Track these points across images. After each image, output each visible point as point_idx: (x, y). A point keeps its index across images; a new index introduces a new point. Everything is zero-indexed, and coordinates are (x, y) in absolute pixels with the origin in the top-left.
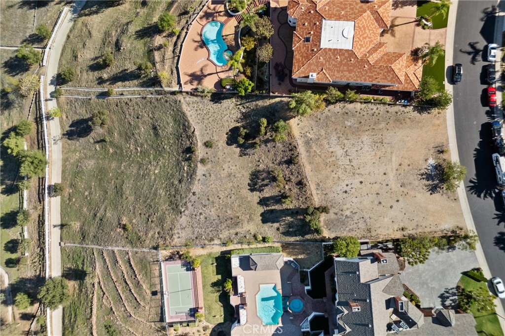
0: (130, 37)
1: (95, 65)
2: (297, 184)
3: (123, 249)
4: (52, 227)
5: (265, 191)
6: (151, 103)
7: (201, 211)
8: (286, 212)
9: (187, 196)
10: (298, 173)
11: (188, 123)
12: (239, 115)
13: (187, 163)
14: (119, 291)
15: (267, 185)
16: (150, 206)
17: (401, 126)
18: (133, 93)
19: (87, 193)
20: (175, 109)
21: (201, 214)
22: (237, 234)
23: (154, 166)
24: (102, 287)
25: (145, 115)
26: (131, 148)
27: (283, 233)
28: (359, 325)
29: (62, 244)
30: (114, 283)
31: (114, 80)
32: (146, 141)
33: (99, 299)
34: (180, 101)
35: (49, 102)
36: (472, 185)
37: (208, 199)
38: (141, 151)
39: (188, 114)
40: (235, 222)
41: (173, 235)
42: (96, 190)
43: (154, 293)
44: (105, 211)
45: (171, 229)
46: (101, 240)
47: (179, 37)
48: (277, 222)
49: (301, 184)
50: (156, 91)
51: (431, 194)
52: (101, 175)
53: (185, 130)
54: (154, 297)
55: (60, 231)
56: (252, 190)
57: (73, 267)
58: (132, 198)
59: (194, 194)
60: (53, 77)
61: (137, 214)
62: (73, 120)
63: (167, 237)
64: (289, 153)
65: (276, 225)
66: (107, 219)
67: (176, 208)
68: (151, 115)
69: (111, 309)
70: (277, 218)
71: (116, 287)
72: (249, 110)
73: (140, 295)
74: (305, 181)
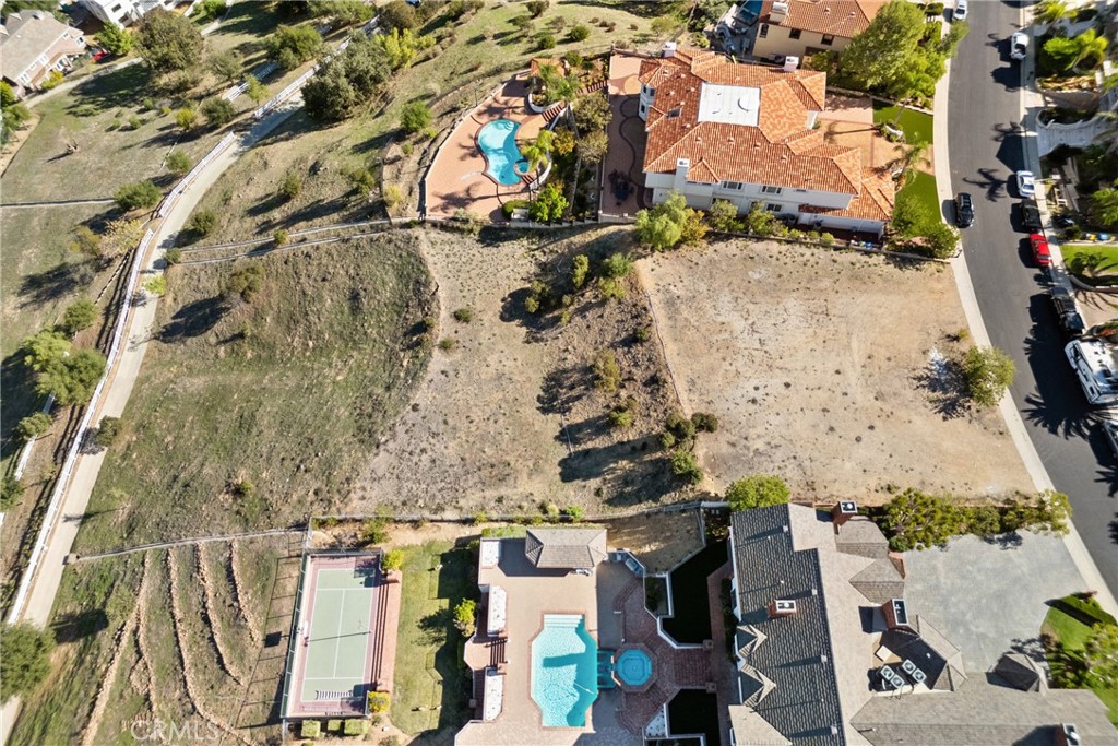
0: (341, 154)
1: (261, 206)
2: (645, 385)
3: (220, 539)
4: (61, 520)
5: (574, 410)
6: (357, 249)
7: (424, 445)
8: (620, 450)
9: (397, 413)
10: (649, 360)
11: (427, 276)
12: (533, 269)
13: (410, 352)
14: (182, 644)
15: (579, 398)
16: (311, 440)
17: (864, 287)
18: (325, 236)
19: (169, 439)
20: (404, 254)
21: (423, 451)
22: (500, 500)
23: (336, 368)
24: (141, 640)
25: (341, 272)
26: (295, 344)
27: (611, 502)
28: (795, 664)
29: (72, 559)
30: (175, 626)
31: (293, 220)
32: (331, 326)
33: (123, 674)
34: (417, 238)
35: (147, 276)
36: (1033, 407)
37: (445, 422)
38: (315, 348)
39: (430, 260)
40: (500, 473)
41: (349, 492)
42: (192, 429)
43: (272, 640)
44: (202, 465)
45: (348, 480)
46: (173, 527)
47: (433, 141)
48: (597, 476)
49: (654, 383)
50: (372, 227)
51: (945, 419)
52: (213, 400)
53: (417, 292)
54: (269, 650)
55: (76, 529)
56: (544, 411)
57: (78, 610)
58: (271, 432)
59: (415, 408)
61: (276, 460)
62: (186, 302)
63: (336, 498)
64: (631, 324)
65: (594, 483)
66: (200, 481)
67: (367, 437)
68: (352, 272)
69: (147, 697)
70: (598, 465)
71: (176, 634)
72: (555, 256)
73: (232, 648)
74: (663, 375)
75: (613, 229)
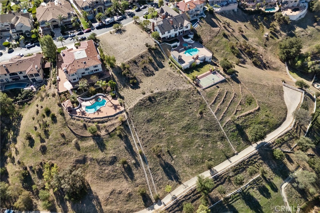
0: (106, 154)
1: (130, 176)
2: (143, 58)
3: (211, 109)
4: (232, 163)
5: (152, 70)
6: (137, 125)
7: (173, 85)
8: (155, 60)
9: (170, 91)
10: (138, 58)
11: (138, 103)
12: (125, 88)
13: (157, 99)
14: (229, 103)
15: (149, 70)
16: (184, 105)
17: (107, 43)
18: (135, 137)
19: (201, 149)
20: (135, 111)
21: (174, 84)
22: (174, 72)
23: (166, 116)
24: (235, 113)
25: (144, 127)
26: (165, 134)
27: (164, 59)
28: (176, 21)
29: (236, 152)
30: (228, 107)
31: (133, 154)
32: (157, 125)
33: (241, 112)
34: (130, 109)
35: (165, 203)
37: (167, 84)
38: (164, 127)
39: (134, 105)
40: (170, 74)
41: (189, 89)
42: (196, 144)
43: (218, 87)
44: (201, 130)
45: (187, 91)
46: (215, 124)
47: (99, 122)
48: (161, 62)
49: (142, 57)
50: (130, 124)
51: (126, 31)
52: (187, 144)
53: (142, 105)
54: (220, 87)
55: (231, 158)
56: (154, 74)
57: (241, 139)
58: (187, 118)
59: (168, 89)
60: (149, 210)
61: (191, 110)
62: (167, 179)
63: (191, 90)
64: (132, 64)
65: (163, 63)
66: (205, 127)
67: (177, 94)
68: (143, 124)
69: (240, 104)
70: (159, 63)
71: (229, 106)
72: (121, 85)
73: (224, 92)
74: (140, 55)
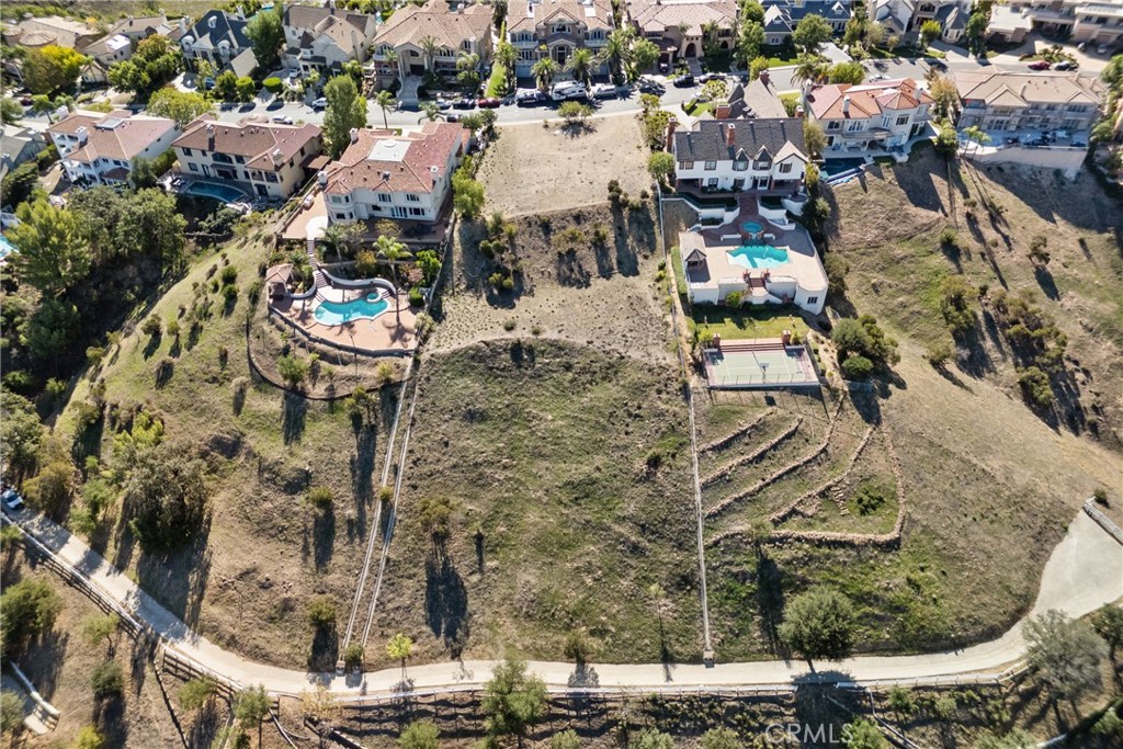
0: (291, 454)
1: (319, 550)
2: (579, 224)
3: (697, 465)
4: (671, 683)
5: (589, 270)
6: (424, 411)
7: (619, 336)
8: (620, 243)
9: (595, 353)
10: (562, 219)
11: (471, 349)
12: (470, 293)
13: (538, 360)
14: (780, 472)
15: (580, 266)
16: (611, 415)
17: (512, 149)
18: (399, 445)
19: (589, 581)
20: (444, 367)
21: (624, 336)
22: (656, 299)
23: (538, 425)
24: (781, 514)
25: (444, 427)
26: (502, 478)
27: (653, 250)
28: (754, 135)
29: (708, 655)
30: (768, 484)
31: (363, 490)
32: (492, 441)
33: (810, 524)
34: (432, 356)
37: (600, 328)
38: (511, 457)
39: (455, 346)
40: (636, 303)
41: (661, 367)
42: (581, 555)
43: (771, 402)
44: (624, 518)
45: (650, 371)
46: (684, 522)
48: (635, 257)
49: (578, 218)
50: (406, 397)
51: (596, 131)
52: (551, 544)
53: (482, 359)
54: (777, 403)
55: (679, 666)
56: (588, 285)
57: (758, 618)
58: (599, 460)
59: (590, 343)
60: (313, 681)
61: (627, 440)
62: (422, 620)
63: (664, 375)
64: (534, 228)
65: (640, 259)
66: (641, 513)
67: (612, 369)
68: (447, 417)
69: (822, 494)
70: (628, 256)
71: (774, 481)
72: (463, 278)
73: (780, 427)
74: (575, 212)
75: (456, 234)
